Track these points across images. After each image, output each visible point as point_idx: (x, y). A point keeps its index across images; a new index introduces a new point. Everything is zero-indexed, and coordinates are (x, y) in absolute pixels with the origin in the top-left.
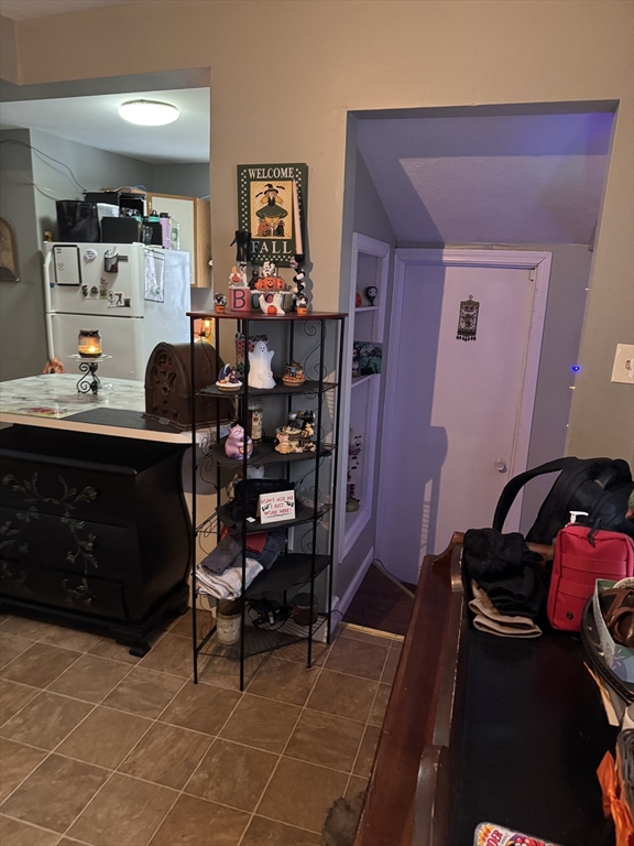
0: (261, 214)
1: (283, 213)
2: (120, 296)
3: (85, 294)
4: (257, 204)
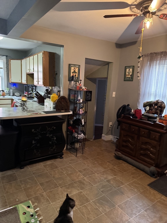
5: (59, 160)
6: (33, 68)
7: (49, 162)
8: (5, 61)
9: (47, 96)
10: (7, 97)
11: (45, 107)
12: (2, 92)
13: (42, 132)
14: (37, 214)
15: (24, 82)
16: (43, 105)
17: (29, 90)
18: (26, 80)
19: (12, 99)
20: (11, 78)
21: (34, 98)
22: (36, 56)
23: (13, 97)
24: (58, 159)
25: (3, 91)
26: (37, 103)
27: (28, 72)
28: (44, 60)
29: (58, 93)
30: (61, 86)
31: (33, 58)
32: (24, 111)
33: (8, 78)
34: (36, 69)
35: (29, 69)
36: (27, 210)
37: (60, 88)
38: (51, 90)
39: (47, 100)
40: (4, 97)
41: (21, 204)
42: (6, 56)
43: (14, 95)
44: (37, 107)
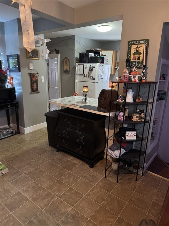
0: (134, 54)
1: (141, 53)
2: (93, 77)
3: (84, 76)
4: (133, 51)
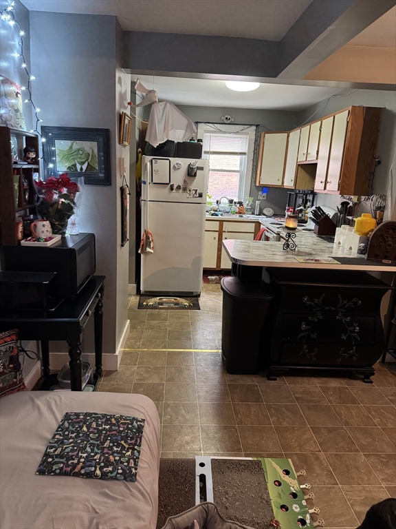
2: (196, 191)
3: (172, 189)
5: (359, 384)
6: (318, 151)
7: (334, 383)
8: (253, 137)
9: (344, 218)
10: (248, 217)
11: (335, 245)
12: (238, 205)
13: (327, 308)
14: (306, 497)
15: (289, 183)
16: (332, 240)
17: (297, 204)
18: (293, 179)
19: (258, 222)
20: (260, 175)
21: (306, 222)
22: (327, 122)
23: (261, 219)
24: (358, 381)
25: (241, 203)
26: (315, 235)
27: (302, 160)
28: (349, 129)
29: (378, 212)
30: (389, 194)
31: (321, 127)
32: (288, 252)
33: (254, 175)
34: (324, 152)
35: (305, 152)
36: (284, 479)
37: (385, 200)
38: (355, 204)
39: (344, 228)
40: (242, 216)
41: (270, 459)
42: (257, 126)
43: (261, 213)
44: (315, 245)
